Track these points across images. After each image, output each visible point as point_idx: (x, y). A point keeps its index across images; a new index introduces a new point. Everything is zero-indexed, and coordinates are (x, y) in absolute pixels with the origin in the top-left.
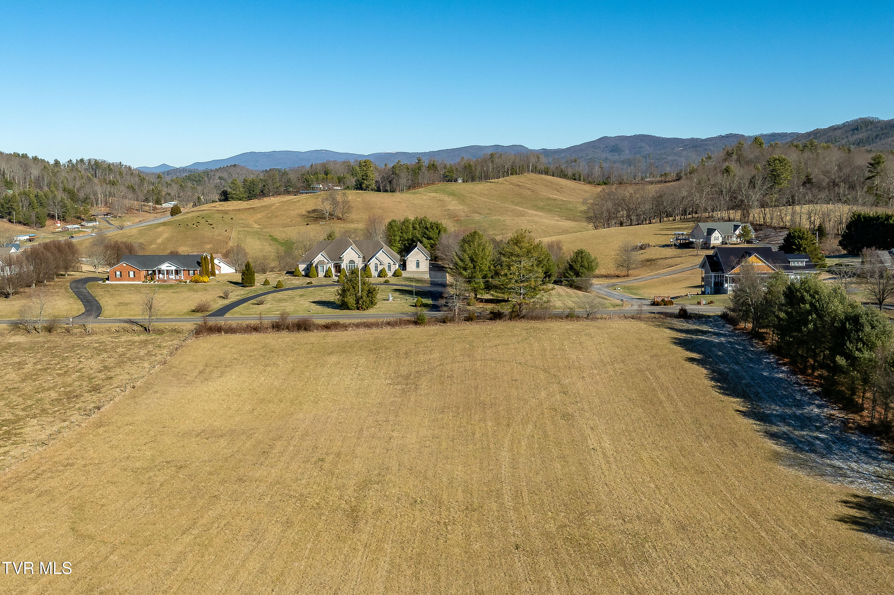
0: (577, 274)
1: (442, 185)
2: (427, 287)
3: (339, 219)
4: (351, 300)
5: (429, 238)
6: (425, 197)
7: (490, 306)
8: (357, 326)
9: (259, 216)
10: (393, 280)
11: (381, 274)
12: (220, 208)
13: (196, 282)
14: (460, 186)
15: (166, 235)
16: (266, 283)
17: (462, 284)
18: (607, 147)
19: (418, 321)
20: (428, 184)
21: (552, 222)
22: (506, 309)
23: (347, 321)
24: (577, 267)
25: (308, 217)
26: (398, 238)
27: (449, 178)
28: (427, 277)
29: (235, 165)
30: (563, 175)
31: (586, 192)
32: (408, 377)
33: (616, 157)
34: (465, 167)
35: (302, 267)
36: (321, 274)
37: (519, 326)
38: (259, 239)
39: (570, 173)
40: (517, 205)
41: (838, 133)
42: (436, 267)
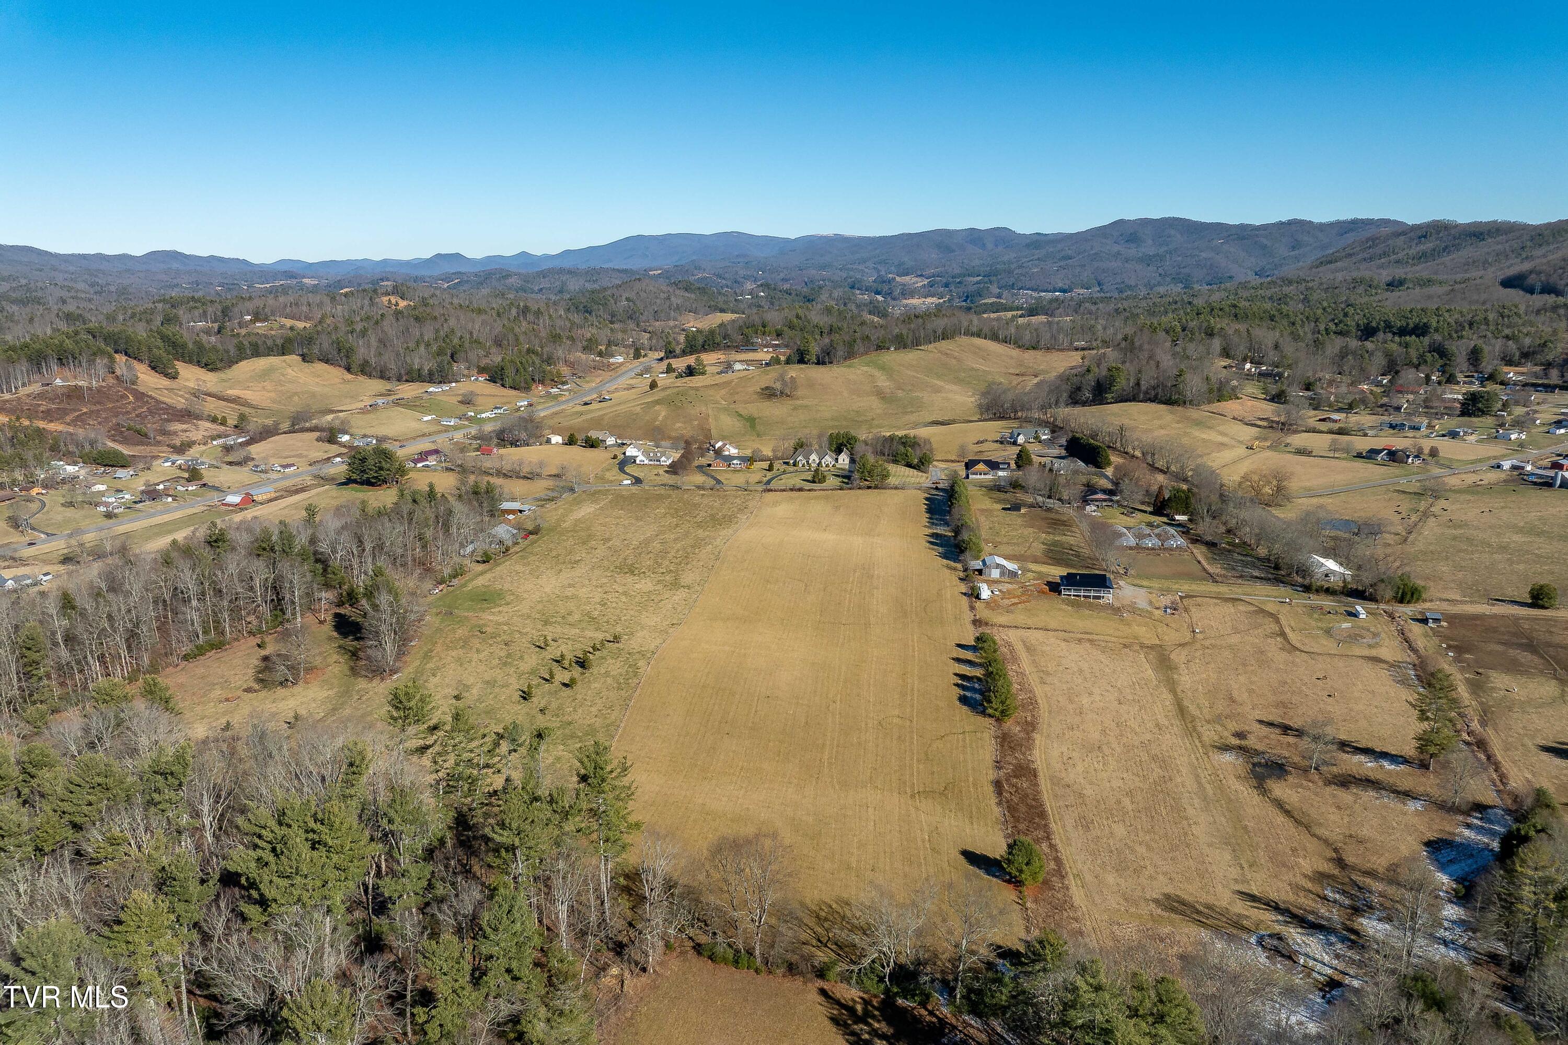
0: (925, 461)
1: (873, 356)
2: (845, 473)
3: (787, 397)
4: (817, 479)
7: (867, 483)
8: (820, 490)
10: (832, 470)
12: (691, 385)
13: (749, 469)
14: (891, 356)
16: (779, 469)
18: (1121, 235)
19: (842, 488)
20: (862, 355)
23: (816, 488)
24: (927, 457)
25: (763, 394)
26: (834, 444)
27: (881, 348)
28: (847, 467)
30: (995, 337)
31: (1012, 358)
33: (1132, 251)
34: (897, 336)
35: (792, 462)
36: (800, 466)
38: (729, 415)
39: (1002, 334)
40: (939, 378)
42: (853, 461)
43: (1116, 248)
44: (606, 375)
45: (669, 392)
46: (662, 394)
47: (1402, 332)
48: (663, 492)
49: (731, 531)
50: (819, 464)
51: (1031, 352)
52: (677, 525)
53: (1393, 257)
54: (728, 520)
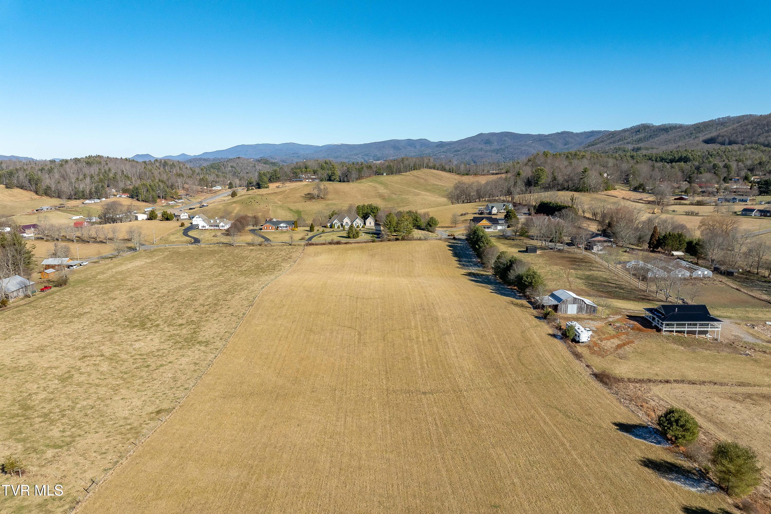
0: (431, 226)
1: (374, 178)
2: (375, 231)
3: (322, 198)
4: (351, 236)
5: (373, 213)
6: (366, 185)
7: (395, 237)
8: (355, 243)
9: (280, 197)
10: (362, 229)
11: (358, 227)
12: (258, 193)
13: (293, 230)
14: (385, 178)
15: (238, 209)
16: (318, 230)
17: (387, 230)
18: (482, 140)
19: (373, 241)
20: (367, 177)
21: (434, 199)
22: (400, 238)
23: (352, 242)
24: (431, 224)
25: (306, 197)
26: (361, 213)
27: (378, 173)
28: (374, 228)
29: (239, 158)
30: (443, 169)
31: (456, 180)
32: (372, 255)
33: (488, 148)
34: (388, 166)
35: (329, 225)
36: (336, 227)
37: (404, 242)
38: (283, 210)
39: (447, 167)
40: (416, 189)
41: (627, 134)
42: (377, 224)
43: (480, 146)
44: (209, 195)
45: (244, 197)
46: (239, 199)
47: (672, 161)
48: (216, 248)
49: (272, 277)
50: (351, 226)
51: (466, 177)
52: (220, 274)
53: (625, 141)
54: (273, 268)
